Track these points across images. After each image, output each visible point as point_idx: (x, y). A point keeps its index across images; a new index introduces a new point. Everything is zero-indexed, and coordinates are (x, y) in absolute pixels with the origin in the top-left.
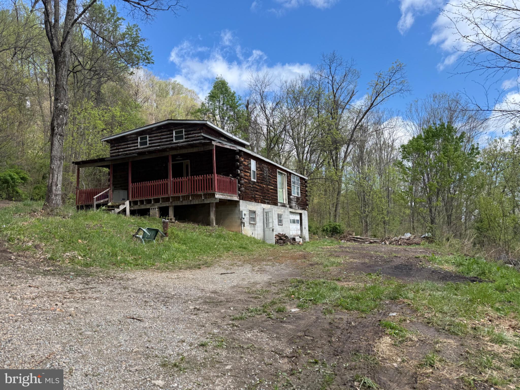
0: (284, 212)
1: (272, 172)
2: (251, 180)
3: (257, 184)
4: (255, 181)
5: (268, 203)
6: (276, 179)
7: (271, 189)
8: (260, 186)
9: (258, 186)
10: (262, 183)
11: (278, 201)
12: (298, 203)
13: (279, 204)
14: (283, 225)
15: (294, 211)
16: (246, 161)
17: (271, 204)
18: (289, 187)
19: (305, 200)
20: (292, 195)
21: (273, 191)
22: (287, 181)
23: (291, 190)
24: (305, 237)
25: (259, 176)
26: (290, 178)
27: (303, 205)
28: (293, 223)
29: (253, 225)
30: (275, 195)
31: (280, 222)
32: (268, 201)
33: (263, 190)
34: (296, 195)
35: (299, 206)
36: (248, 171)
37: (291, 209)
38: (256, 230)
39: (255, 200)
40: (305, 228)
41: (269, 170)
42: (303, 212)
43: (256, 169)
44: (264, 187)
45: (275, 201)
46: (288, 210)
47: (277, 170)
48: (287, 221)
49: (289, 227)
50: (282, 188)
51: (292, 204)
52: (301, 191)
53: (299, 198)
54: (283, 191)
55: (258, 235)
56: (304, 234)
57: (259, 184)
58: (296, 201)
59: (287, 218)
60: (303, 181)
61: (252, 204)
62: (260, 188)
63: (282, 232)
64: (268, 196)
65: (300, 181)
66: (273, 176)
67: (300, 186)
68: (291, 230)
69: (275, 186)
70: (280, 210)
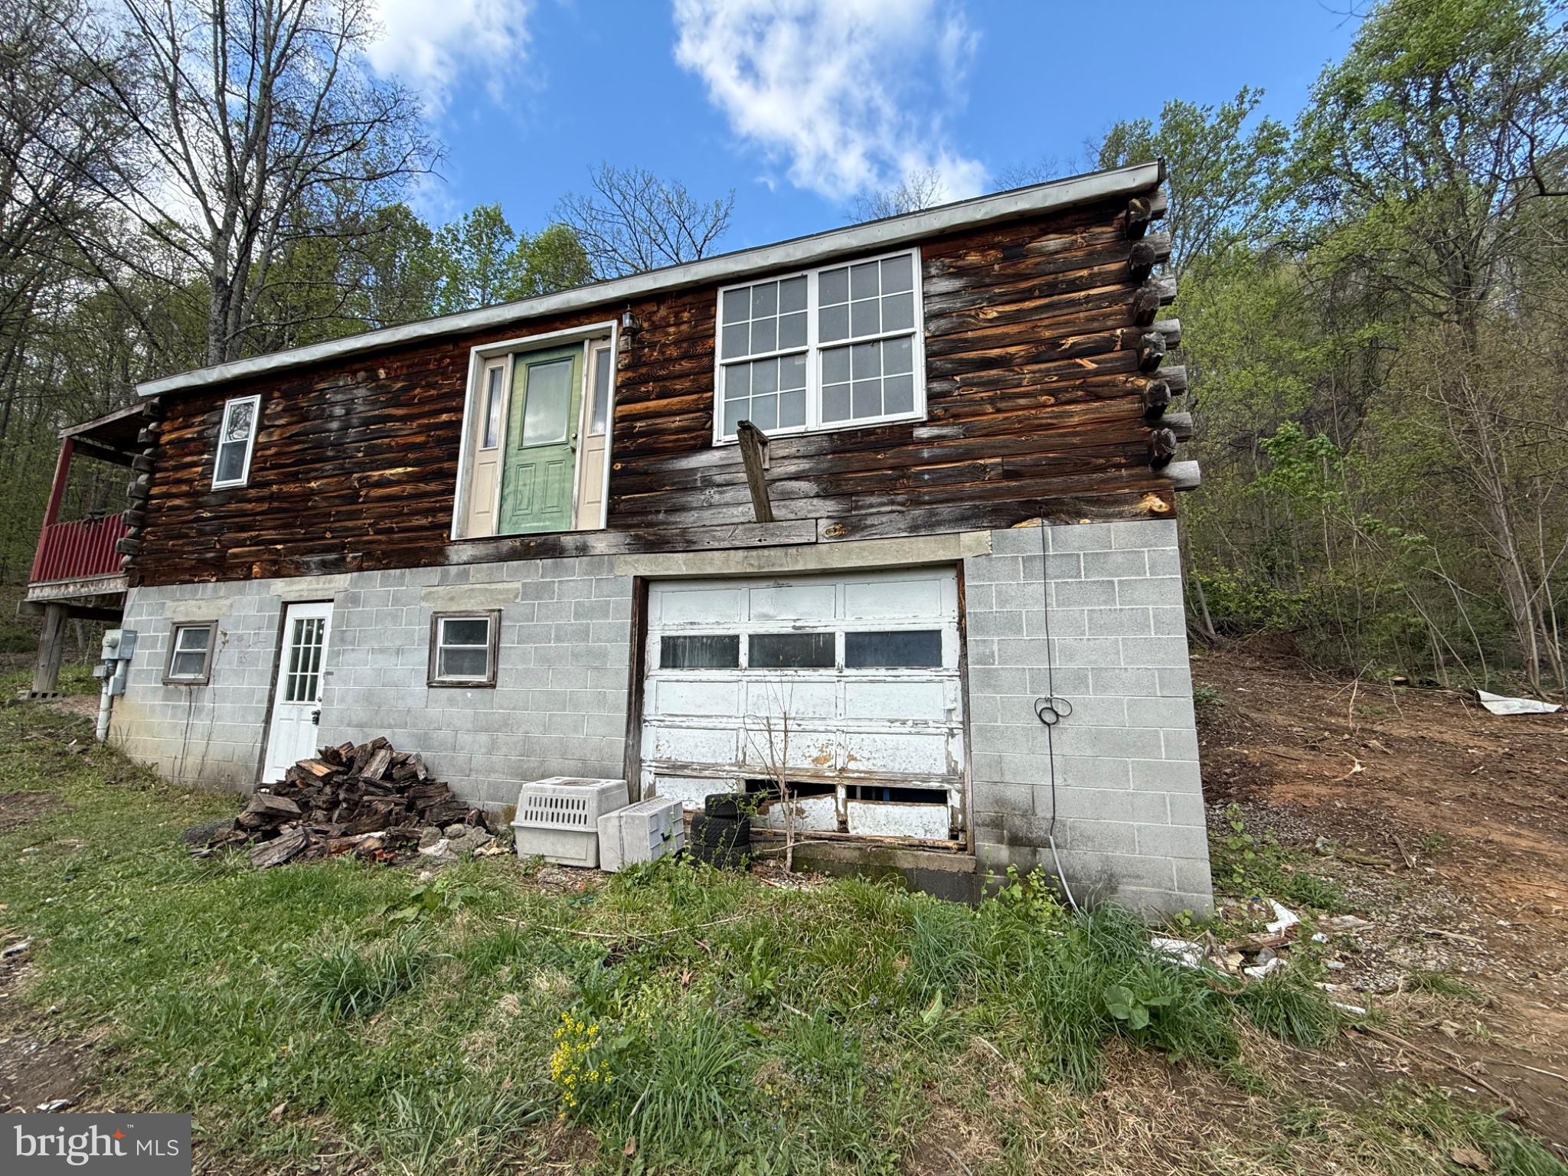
0: (537, 591)
1: (408, 389)
2: (208, 491)
3: (253, 492)
4: (241, 482)
5: (334, 567)
9: (260, 500)
10: (294, 477)
11: (449, 536)
12: (847, 487)
13: (467, 552)
14: (494, 686)
15: (735, 563)
16: (192, 425)
17: (365, 564)
18: (652, 404)
19: (1076, 420)
20: (707, 445)
21: (409, 488)
22: (618, 371)
23: (709, 407)
24: (1044, 812)
25: (273, 451)
26: (684, 327)
27: (1008, 475)
28: (735, 664)
29: (183, 688)
30: (425, 504)
31: (466, 664)
32: (333, 556)
33: (300, 506)
34: (815, 421)
35: (878, 509)
36: (195, 458)
37: (661, 556)
38: (199, 710)
39: (225, 569)
40: (1049, 716)
41: (384, 386)
42: (979, 543)
43: (261, 428)
44: (312, 489)
45: (417, 539)
46: (611, 569)
47: (474, 350)
48: (576, 656)
49: (601, 700)
50: (563, 439)
51: (688, 519)
52: (973, 355)
53: (902, 433)
54: (574, 450)
55: (214, 736)
56: (1008, 778)
57: (266, 492)
58: (797, 477)
59: (584, 634)
60: (1053, 242)
61: (196, 591)
62: (275, 504)
63: (483, 738)
64: (347, 529)
65: (952, 276)
66: (422, 402)
67: (929, 318)
68: (672, 721)
69: (437, 452)
70: (466, 587)
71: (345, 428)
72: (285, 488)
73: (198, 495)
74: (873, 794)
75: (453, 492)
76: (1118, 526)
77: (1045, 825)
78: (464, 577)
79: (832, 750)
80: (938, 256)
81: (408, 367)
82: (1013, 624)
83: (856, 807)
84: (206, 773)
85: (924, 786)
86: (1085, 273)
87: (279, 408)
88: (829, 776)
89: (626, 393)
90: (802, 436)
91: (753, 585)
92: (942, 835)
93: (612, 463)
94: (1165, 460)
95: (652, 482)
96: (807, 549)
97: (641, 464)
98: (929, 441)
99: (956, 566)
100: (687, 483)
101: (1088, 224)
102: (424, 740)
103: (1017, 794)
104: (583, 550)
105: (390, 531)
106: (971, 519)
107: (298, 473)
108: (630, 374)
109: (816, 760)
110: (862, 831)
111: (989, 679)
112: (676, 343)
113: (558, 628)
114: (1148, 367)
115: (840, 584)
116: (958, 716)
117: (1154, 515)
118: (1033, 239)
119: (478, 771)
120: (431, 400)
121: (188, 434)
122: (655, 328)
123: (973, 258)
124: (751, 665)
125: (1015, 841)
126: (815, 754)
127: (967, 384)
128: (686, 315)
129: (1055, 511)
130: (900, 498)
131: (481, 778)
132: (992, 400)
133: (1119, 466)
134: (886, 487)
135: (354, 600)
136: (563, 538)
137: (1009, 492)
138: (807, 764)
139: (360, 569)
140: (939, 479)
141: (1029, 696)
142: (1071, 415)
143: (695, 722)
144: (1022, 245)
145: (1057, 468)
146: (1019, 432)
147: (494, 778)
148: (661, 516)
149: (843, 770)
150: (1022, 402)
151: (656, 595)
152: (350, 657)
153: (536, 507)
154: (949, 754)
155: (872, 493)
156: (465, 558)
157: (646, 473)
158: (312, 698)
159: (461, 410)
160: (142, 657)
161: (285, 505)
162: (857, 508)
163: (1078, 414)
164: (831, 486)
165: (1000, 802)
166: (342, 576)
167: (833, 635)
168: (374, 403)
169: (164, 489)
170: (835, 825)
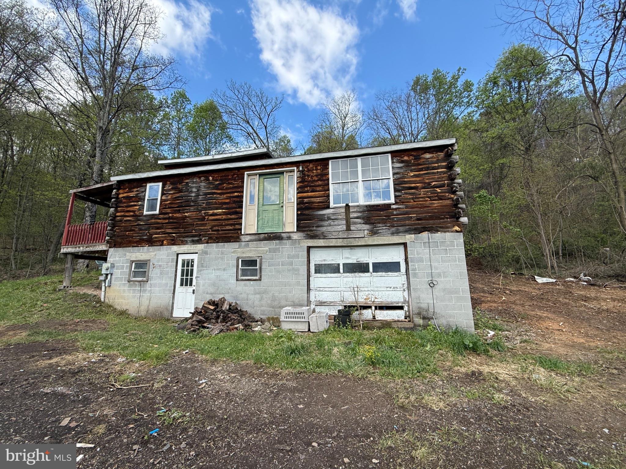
1: (222, 184)
2: (142, 215)
3: (161, 216)
4: (157, 212)
9: (164, 219)
10: (179, 212)
11: (241, 233)
12: (373, 221)
13: (248, 238)
14: (261, 280)
15: (339, 243)
16: (133, 192)
17: (209, 241)
18: (310, 194)
19: (436, 205)
20: (328, 207)
21: (224, 217)
22: (297, 183)
23: (328, 196)
24: (431, 310)
25: (169, 202)
26: (319, 171)
27: (418, 219)
28: (339, 272)
29: (137, 283)
30: (231, 222)
31: (249, 273)
32: (196, 239)
33: (181, 221)
34: (362, 201)
35: (381, 228)
36: (135, 203)
37: (315, 240)
38: (145, 291)
39: (151, 242)
40: (432, 285)
41: (211, 183)
42: (411, 238)
43: (163, 194)
44: (186, 216)
45: (228, 233)
46: (299, 244)
47: (246, 173)
48: (289, 270)
49: (298, 284)
50: (278, 203)
51: (324, 229)
52: (407, 185)
53: (387, 207)
54: (282, 207)
55: (152, 299)
56: (422, 301)
57: (166, 216)
58: (357, 218)
59: (291, 264)
60: (428, 156)
61: (140, 250)
62: (171, 220)
63: (258, 296)
64: (201, 230)
65: (400, 162)
66: (227, 189)
67: (394, 174)
68: (319, 289)
69: (234, 205)
70: (248, 249)
71: (198, 196)
72: (175, 215)
73: (138, 217)
74: (381, 308)
75: (241, 218)
76: (448, 234)
77: (432, 313)
78: (247, 246)
79: (370, 296)
80: (396, 157)
81: (221, 177)
82: (421, 260)
83: (378, 312)
84: (150, 312)
85: (397, 305)
86: (436, 165)
87: (170, 188)
88: (369, 303)
89: (300, 190)
90: (358, 206)
91: (343, 249)
92: (403, 318)
93: (297, 212)
94: (459, 218)
95: (311, 218)
96: (361, 239)
97: (307, 212)
98: (396, 209)
99: (405, 245)
100: (322, 218)
101: (437, 152)
102: (236, 297)
103: (424, 306)
104: (289, 238)
105: (218, 230)
106: (408, 231)
107: (179, 210)
108: (301, 184)
109: (365, 299)
110: (379, 319)
111: (415, 275)
112: (316, 176)
113: (282, 261)
114: (454, 192)
115: (370, 249)
116: (406, 286)
117: (457, 231)
118: (422, 154)
119: (257, 307)
120: (230, 188)
121: (131, 194)
122: (309, 171)
123: (406, 158)
124: (344, 272)
125: (424, 318)
126: (365, 297)
127: (406, 194)
128: (319, 168)
129: (432, 230)
130: (388, 225)
131: (258, 308)
132: (413, 198)
133: (447, 218)
134: (384, 222)
135: (206, 253)
136: (282, 234)
137: (419, 224)
138: (363, 300)
139: (207, 243)
140: (399, 220)
141: (427, 279)
142: (434, 204)
143: (327, 289)
144: (419, 156)
145: (431, 218)
146: (421, 208)
147: (262, 308)
148: (314, 228)
149: (374, 302)
150: (421, 199)
151: (312, 251)
152: (206, 272)
153: (270, 224)
154: (404, 296)
155: (380, 223)
156: (247, 240)
157: (309, 215)
158: (191, 285)
159: (243, 192)
160: (117, 273)
161: (175, 221)
162: (376, 227)
163: (436, 203)
164: (367, 220)
165: (420, 308)
166: (201, 245)
167: (368, 263)
168: (208, 188)
169: (123, 214)
170: (372, 317)
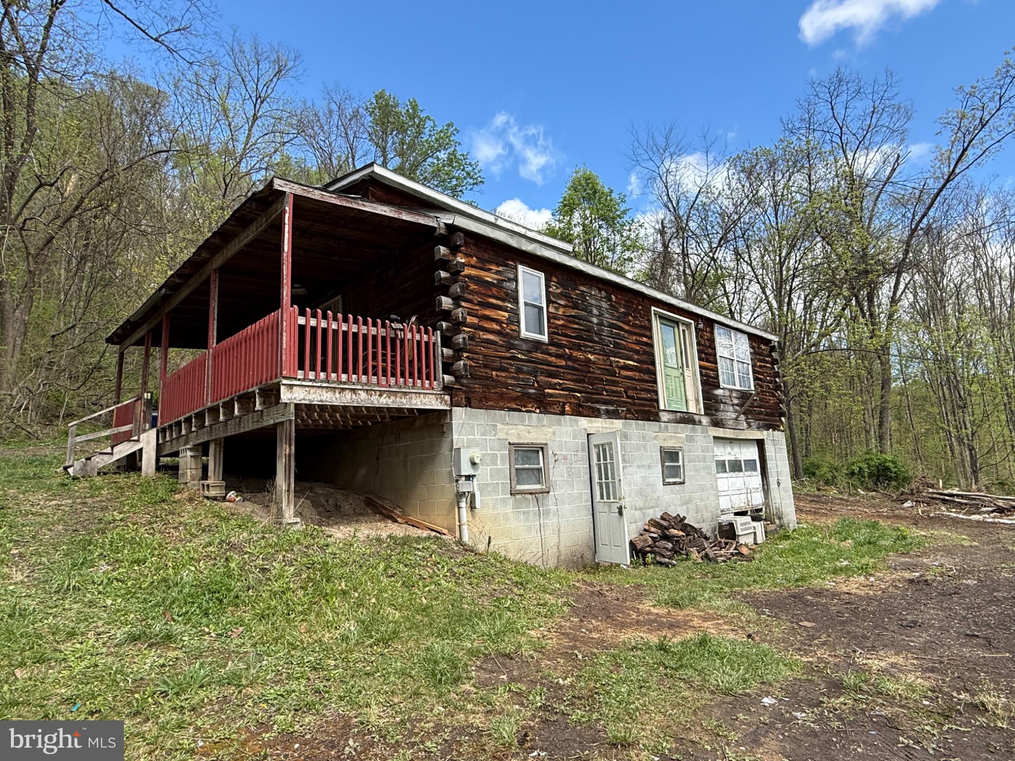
0: (690, 439)
1: (626, 314)
2: (518, 337)
3: (553, 349)
4: (545, 338)
5: (613, 415)
6: (651, 338)
7: (627, 368)
8: (570, 358)
9: (558, 356)
10: (578, 348)
11: (659, 407)
13: (666, 416)
14: (685, 483)
15: (732, 434)
16: (489, 270)
17: (628, 416)
18: (706, 364)
22: (696, 344)
23: (718, 371)
25: (561, 322)
27: (766, 415)
28: (726, 471)
29: (529, 496)
30: (645, 386)
31: (674, 473)
33: (585, 369)
34: (737, 386)
35: (751, 420)
36: (500, 303)
37: (718, 429)
38: (547, 513)
39: (544, 405)
40: (779, 484)
41: (615, 307)
42: (766, 434)
43: (549, 302)
44: (590, 359)
47: (652, 308)
48: (704, 469)
50: (676, 366)
51: (720, 415)
52: (758, 375)
54: (681, 374)
55: (562, 530)
56: (776, 501)
57: (561, 352)
58: (737, 405)
60: (763, 347)
61: (523, 420)
62: (570, 363)
64: (613, 392)
65: (752, 348)
67: (751, 360)
69: (646, 358)
70: (669, 434)
71: (600, 324)
72: (575, 354)
73: (510, 338)
75: (656, 383)
78: (666, 428)
79: (746, 499)
80: (750, 340)
81: (625, 301)
82: (772, 458)
85: (760, 507)
86: (767, 359)
87: (559, 291)
88: (747, 508)
89: (700, 355)
90: (736, 391)
91: (726, 441)
93: (701, 386)
95: (709, 397)
96: (743, 431)
97: (707, 389)
98: (755, 400)
100: (717, 400)
105: (632, 398)
106: (765, 427)
107: (580, 346)
108: (699, 348)
109: (744, 503)
113: (697, 456)
116: (762, 486)
117: (782, 431)
118: (761, 344)
120: (637, 327)
121: (490, 277)
122: (701, 330)
123: (754, 344)
124: (729, 471)
125: (779, 518)
127: (758, 385)
129: (773, 427)
132: (762, 391)
133: (777, 416)
135: (625, 436)
137: (766, 420)
139: (626, 418)
140: (758, 413)
141: (776, 479)
143: (722, 494)
146: (765, 402)
148: (714, 412)
150: (765, 393)
153: (675, 398)
154: (762, 497)
155: (749, 414)
156: (666, 419)
158: (614, 497)
163: (771, 400)
166: (618, 421)
167: (741, 461)
168: (612, 315)
